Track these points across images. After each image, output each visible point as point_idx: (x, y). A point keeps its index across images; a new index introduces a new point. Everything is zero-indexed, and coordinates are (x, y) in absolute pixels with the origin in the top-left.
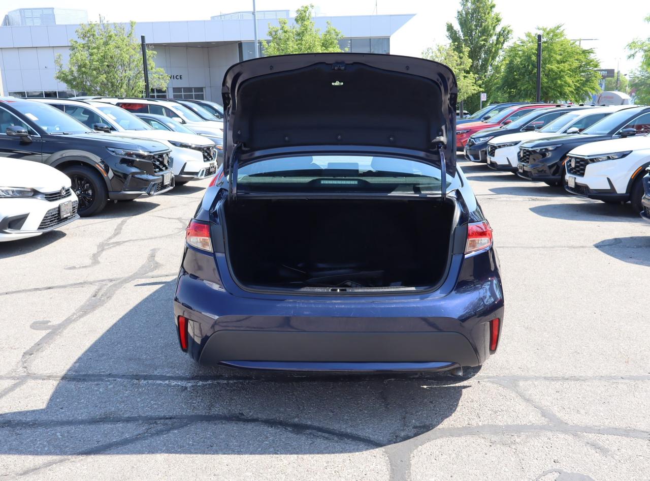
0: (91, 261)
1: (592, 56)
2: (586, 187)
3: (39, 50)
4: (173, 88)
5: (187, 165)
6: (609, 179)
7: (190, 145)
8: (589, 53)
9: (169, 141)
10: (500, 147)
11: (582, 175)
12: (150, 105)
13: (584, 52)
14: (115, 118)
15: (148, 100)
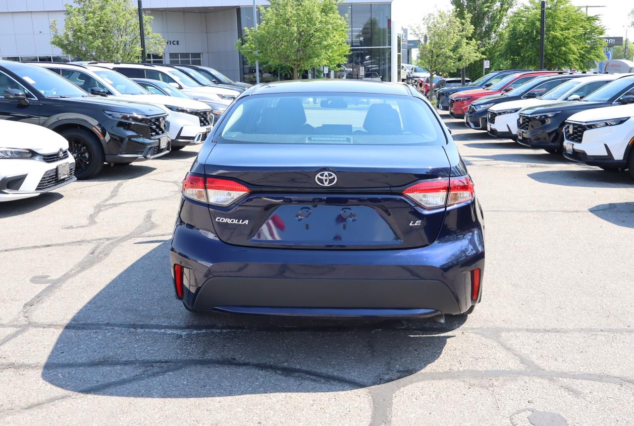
0: (88, 221)
1: (597, 23)
2: (584, 153)
3: (34, 15)
4: (170, 54)
5: (183, 129)
6: (606, 146)
7: (185, 109)
8: (594, 20)
9: (165, 105)
10: (500, 114)
11: (580, 141)
12: (146, 70)
13: (589, 19)
14: (111, 82)
15: (145, 65)
